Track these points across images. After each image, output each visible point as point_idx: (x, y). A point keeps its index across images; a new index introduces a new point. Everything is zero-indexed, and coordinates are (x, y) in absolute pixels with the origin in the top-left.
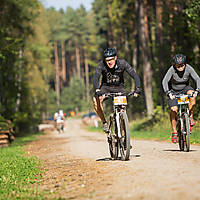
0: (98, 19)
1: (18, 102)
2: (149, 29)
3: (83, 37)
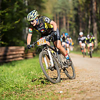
0: (74, 3)
2: (97, 8)
3: (67, 11)
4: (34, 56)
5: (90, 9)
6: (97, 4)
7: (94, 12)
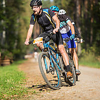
1: (16, 44)
2: (81, 12)
4: (11, 63)
5: (74, 13)
6: (81, 7)
7: (78, 15)
